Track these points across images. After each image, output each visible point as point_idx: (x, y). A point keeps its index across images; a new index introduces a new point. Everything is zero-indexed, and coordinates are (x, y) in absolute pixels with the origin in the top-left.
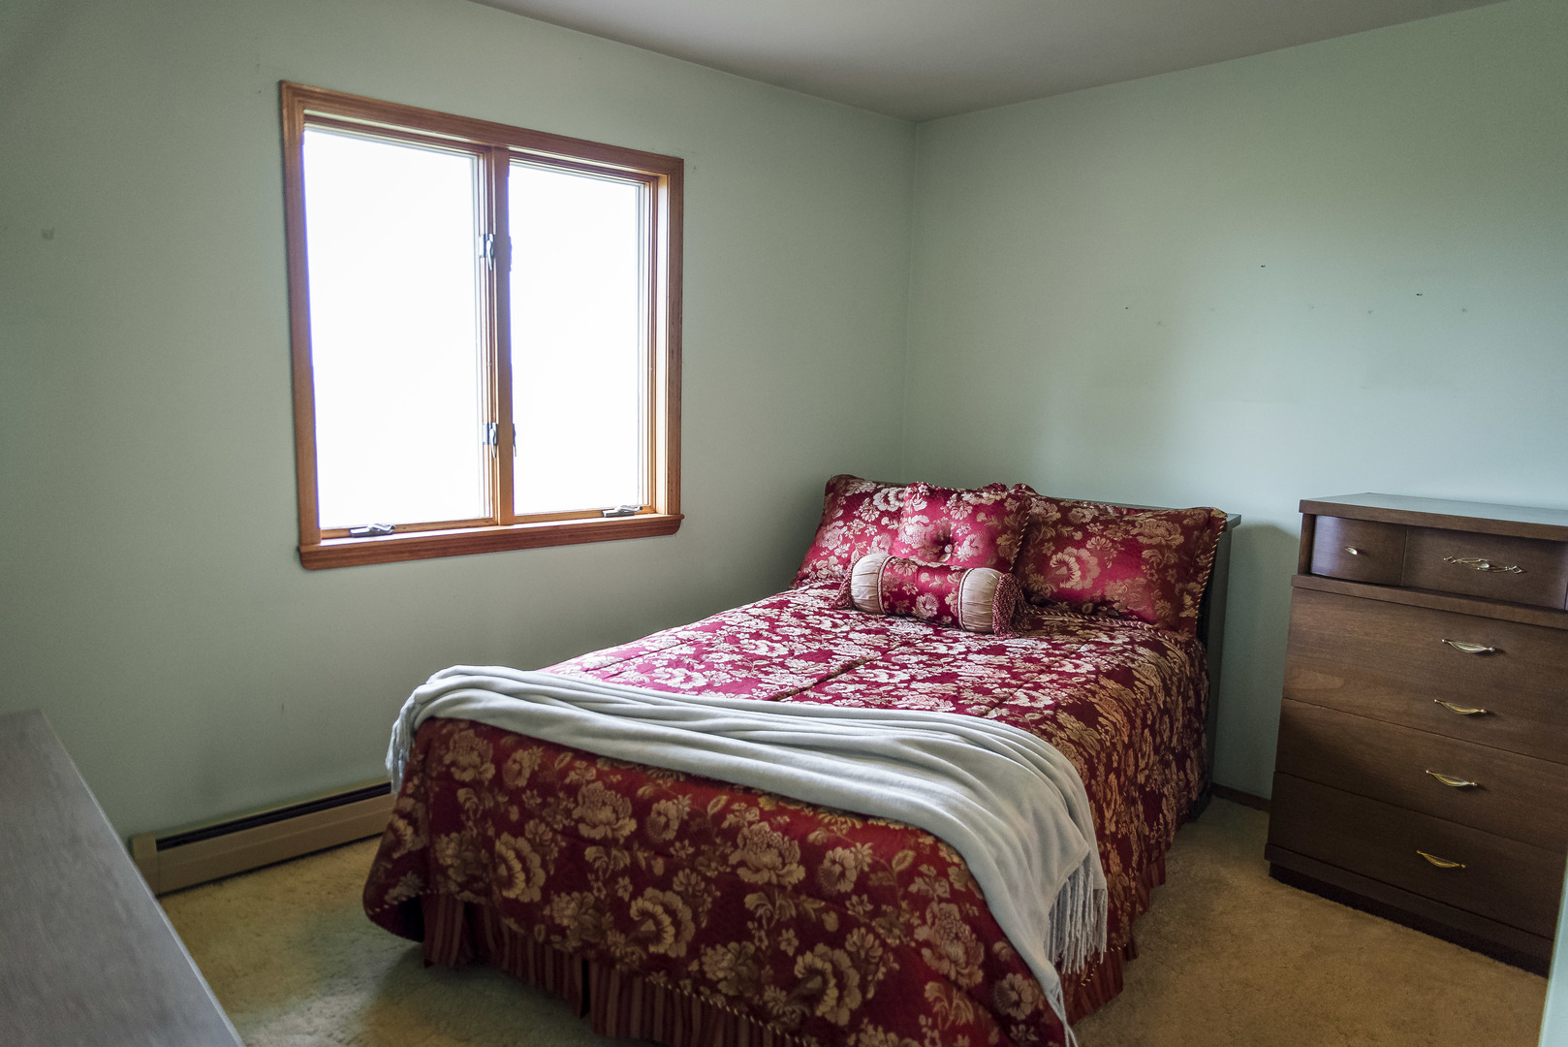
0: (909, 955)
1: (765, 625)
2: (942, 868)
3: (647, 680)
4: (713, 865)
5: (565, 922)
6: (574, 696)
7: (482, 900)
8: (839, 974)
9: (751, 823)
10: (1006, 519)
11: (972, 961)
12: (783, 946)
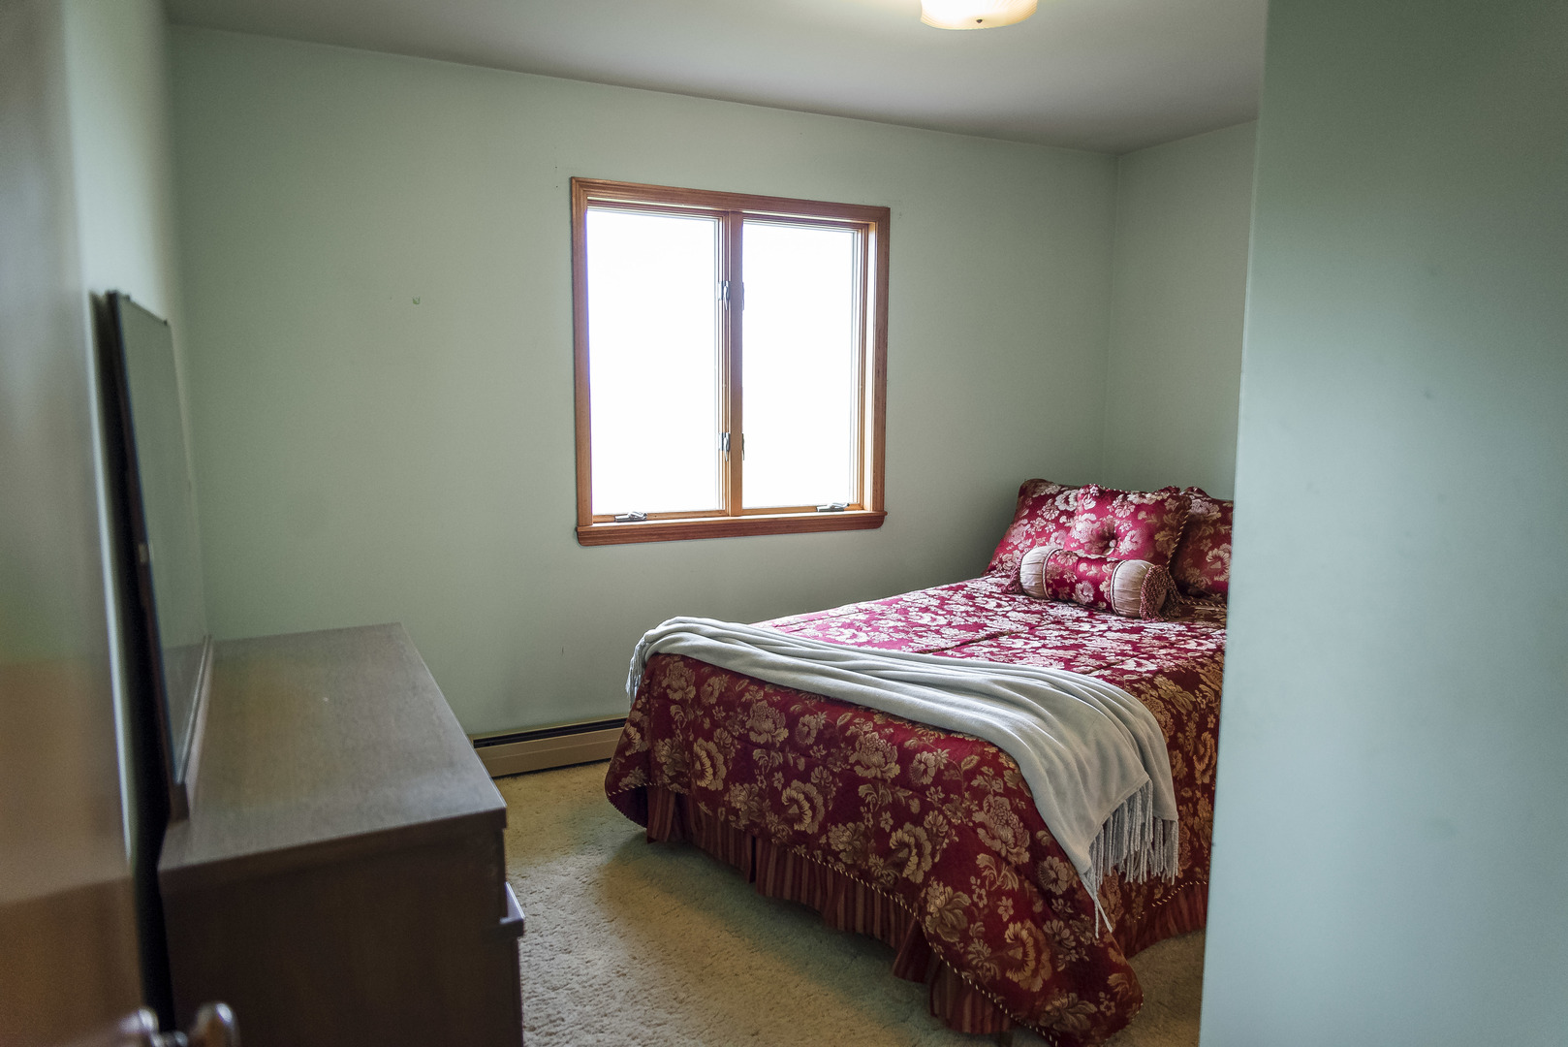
0: (967, 832)
1: (936, 602)
2: (999, 771)
3: (820, 635)
4: (839, 763)
5: (738, 806)
6: (756, 640)
7: (685, 791)
8: (919, 846)
9: (866, 733)
10: (1165, 517)
11: (1019, 843)
12: (882, 825)
